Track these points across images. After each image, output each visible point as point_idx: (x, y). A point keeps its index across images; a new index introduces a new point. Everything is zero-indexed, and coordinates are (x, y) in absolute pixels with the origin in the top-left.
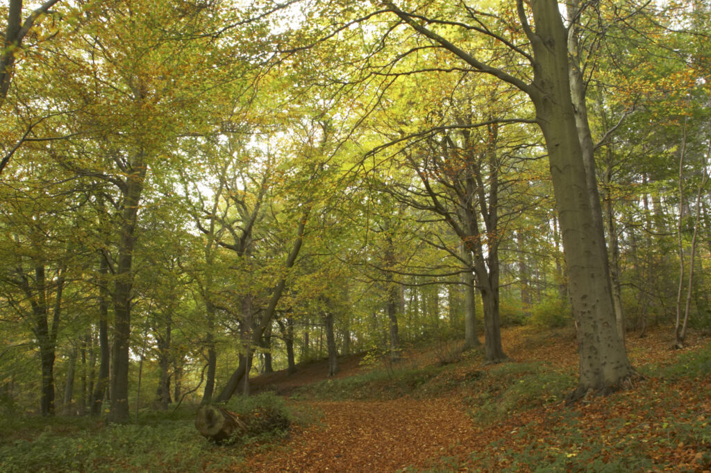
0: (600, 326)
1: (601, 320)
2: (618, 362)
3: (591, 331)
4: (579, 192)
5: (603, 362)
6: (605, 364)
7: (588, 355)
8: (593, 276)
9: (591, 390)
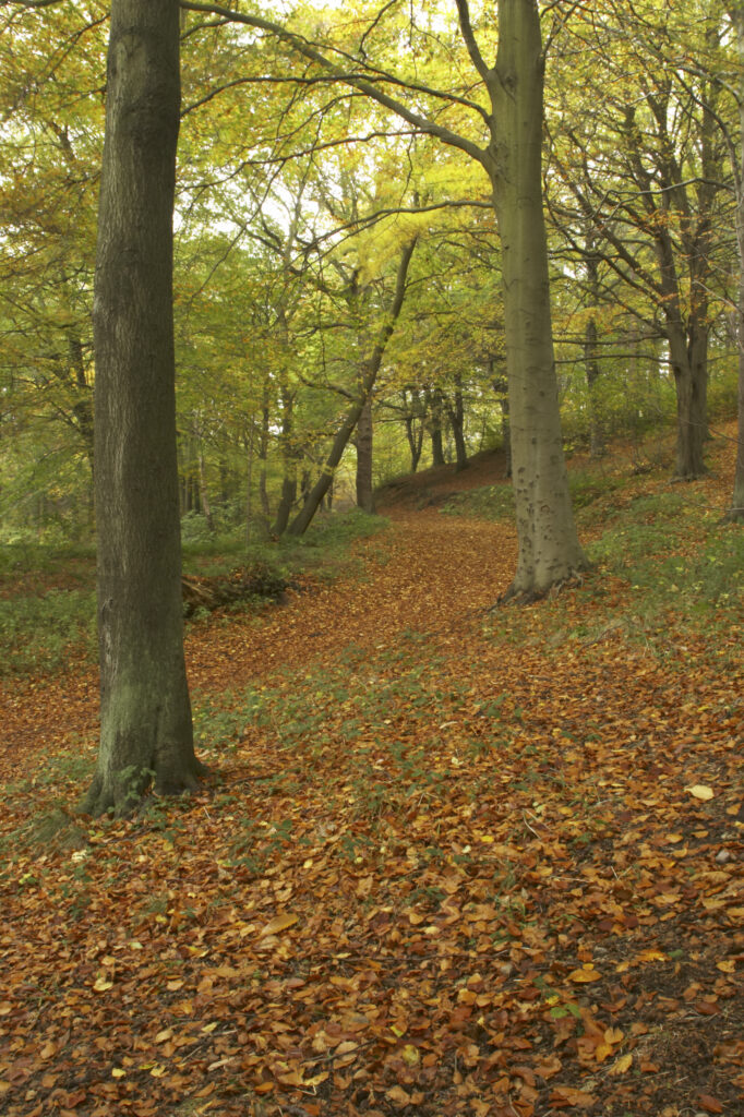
0: (537, 511)
1: (540, 502)
2: (555, 560)
3: (525, 516)
4: (527, 321)
5: (536, 559)
6: (538, 561)
7: (522, 548)
8: (534, 442)
9: (520, 593)
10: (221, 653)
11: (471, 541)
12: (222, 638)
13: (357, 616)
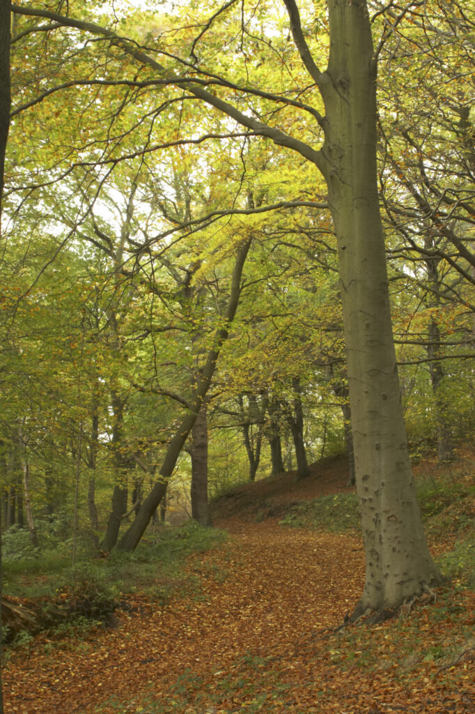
0: (384, 521)
1: (386, 512)
2: (405, 574)
3: (372, 527)
4: (367, 322)
5: (385, 573)
6: (387, 575)
7: (369, 561)
8: (378, 448)
9: (368, 611)
10: (43, 682)
11: (315, 555)
12: (45, 666)
13: (192, 639)
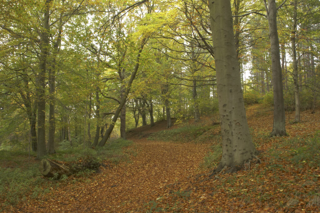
0: (234, 125)
1: (235, 121)
2: (244, 149)
3: (228, 128)
4: (225, 34)
5: (234, 149)
6: (235, 150)
7: (226, 144)
8: (231, 91)
9: (226, 167)
10: (72, 196)
